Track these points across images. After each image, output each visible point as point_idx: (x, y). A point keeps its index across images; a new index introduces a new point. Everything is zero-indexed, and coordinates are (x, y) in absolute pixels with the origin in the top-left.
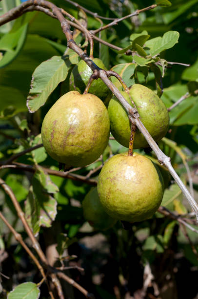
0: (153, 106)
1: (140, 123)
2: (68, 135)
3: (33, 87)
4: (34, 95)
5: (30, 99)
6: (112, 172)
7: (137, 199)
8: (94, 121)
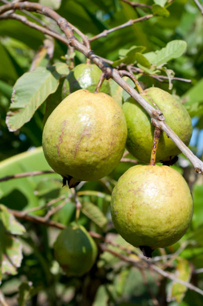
0: (178, 110)
1: (167, 126)
2: (81, 138)
3: (14, 101)
4: (15, 110)
5: (10, 116)
6: (136, 182)
7: (168, 215)
8: (111, 123)
